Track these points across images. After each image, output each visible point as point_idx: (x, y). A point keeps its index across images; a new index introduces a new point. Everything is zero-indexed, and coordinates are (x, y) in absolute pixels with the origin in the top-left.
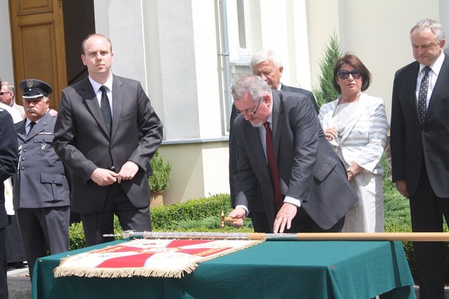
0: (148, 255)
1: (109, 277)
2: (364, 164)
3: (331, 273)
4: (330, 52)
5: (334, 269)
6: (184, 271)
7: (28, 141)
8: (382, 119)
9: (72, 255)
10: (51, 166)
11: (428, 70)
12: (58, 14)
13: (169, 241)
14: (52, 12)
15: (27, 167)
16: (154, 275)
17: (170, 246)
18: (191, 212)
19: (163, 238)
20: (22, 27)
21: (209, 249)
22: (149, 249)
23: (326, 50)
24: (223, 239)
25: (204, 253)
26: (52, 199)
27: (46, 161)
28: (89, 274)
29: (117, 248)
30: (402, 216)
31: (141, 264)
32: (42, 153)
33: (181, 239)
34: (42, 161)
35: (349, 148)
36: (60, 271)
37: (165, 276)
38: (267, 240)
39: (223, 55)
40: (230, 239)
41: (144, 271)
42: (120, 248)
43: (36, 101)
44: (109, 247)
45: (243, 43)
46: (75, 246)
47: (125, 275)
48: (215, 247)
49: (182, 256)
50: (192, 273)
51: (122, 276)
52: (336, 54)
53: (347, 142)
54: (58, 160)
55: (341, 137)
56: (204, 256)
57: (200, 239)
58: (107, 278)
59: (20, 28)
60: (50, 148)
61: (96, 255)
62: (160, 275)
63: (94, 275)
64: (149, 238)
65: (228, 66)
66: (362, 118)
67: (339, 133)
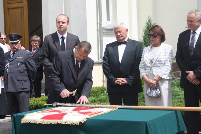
0: (64, 114)
1: (46, 124)
2: (162, 75)
3: (148, 125)
4: (148, 24)
5: (149, 123)
6: (81, 122)
7: (12, 61)
8: (171, 55)
9: (29, 113)
10: (22, 73)
11: (194, 33)
12: (25, 4)
13: (73, 108)
14: (23, 2)
15: (11, 73)
16: (67, 123)
17: (74, 110)
19: (71, 106)
21: (92, 112)
22: (65, 111)
23: (146, 23)
24: (98, 108)
25: (90, 114)
26: (22, 88)
27: (20, 70)
28: (37, 122)
29: (50, 111)
31: (61, 118)
32: (18, 67)
33: (79, 107)
34: (18, 70)
37: (72, 124)
38: (119, 109)
39: (99, 24)
40: (102, 108)
41: (63, 121)
43: (16, 43)
44: (46, 110)
45: (108, 19)
47: (54, 123)
48: (95, 111)
49: (80, 115)
50: (84, 123)
51: (52, 123)
52: (150, 25)
53: (155, 65)
54: (25, 70)
55: (152, 62)
56: (90, 115)
57: (88, 107)
58: (45, 124)
59: (8, 9)
60: (21, 64)
62: (70, 124)
63: (39, 122)
64: (65, 106)
65: (102, 29)
66: (161, 54)
67: (151, 60)
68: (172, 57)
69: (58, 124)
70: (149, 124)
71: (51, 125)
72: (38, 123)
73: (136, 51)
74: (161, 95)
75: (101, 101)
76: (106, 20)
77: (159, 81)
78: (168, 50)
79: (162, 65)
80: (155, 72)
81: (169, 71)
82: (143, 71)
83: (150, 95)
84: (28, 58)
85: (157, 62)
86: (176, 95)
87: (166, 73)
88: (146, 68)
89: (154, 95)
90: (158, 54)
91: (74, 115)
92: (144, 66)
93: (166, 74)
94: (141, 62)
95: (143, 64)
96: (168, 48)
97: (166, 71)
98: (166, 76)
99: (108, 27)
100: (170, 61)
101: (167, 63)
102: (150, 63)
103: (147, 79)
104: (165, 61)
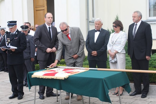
0: (56, 73)
2: (118, 50)
3: (103, 80)
4: (116, 19)
5: (105, 79)
6: (65, 78)
8: (125, 38)
11: (136, 25)
12: (46, 7)
13: (63, 69)
14: (44, 7)
16: (57, 78)
17: (64, 70)
19: (63, 68)
20: (36, 10)
21: (73, 72)
22: (57, 71)
23: (115, 19)
24: (78, 69)
25: (71, 73)
31: (54, 75)
33: (67, 68)
35: (116, 46)
36: (33, 76)
38: (90, 70)
39: (88, 19)
40: (80, 69)
41: (55, 77)
42: (50, 70)
44: (47, 70)
45: (93, 16)
46: (38, 69)
47: (49, 78)
48: (75, 71)
49: (65, 74)
50: (67, 78)
56: (71, 74)
58: (45, 78)
61: (43, 72)
63: (41, 77)
64: (59, 68)
65: (89, 22)
66: (119, 38)
67: (113, 42)
68: (125, 40)
69: (52, 79)
73: (105, 36)
75: (85, 64)
76: (92, 17)
77: (116, 53)
78: (123, 35)
80: (115, 48)
81: (123, 48)
82: (109, 47)
83: (111, 61)
84: (31, 40)
85: (116, 43)
86: (130, 61)
88: (111, 46)
89: (113, 62)
90: (116, 38)
91: (62, 74)
92: (110, 44)
94: (109, 42)
95: (109, 44)
96: (124, 34)
97: (121, 48)
98: (121, 51)
99: (92, 21)
100: (124, 42)
101: (122, 43)
102: (112, 43)
103: (110, 52)
104: (121, 42)
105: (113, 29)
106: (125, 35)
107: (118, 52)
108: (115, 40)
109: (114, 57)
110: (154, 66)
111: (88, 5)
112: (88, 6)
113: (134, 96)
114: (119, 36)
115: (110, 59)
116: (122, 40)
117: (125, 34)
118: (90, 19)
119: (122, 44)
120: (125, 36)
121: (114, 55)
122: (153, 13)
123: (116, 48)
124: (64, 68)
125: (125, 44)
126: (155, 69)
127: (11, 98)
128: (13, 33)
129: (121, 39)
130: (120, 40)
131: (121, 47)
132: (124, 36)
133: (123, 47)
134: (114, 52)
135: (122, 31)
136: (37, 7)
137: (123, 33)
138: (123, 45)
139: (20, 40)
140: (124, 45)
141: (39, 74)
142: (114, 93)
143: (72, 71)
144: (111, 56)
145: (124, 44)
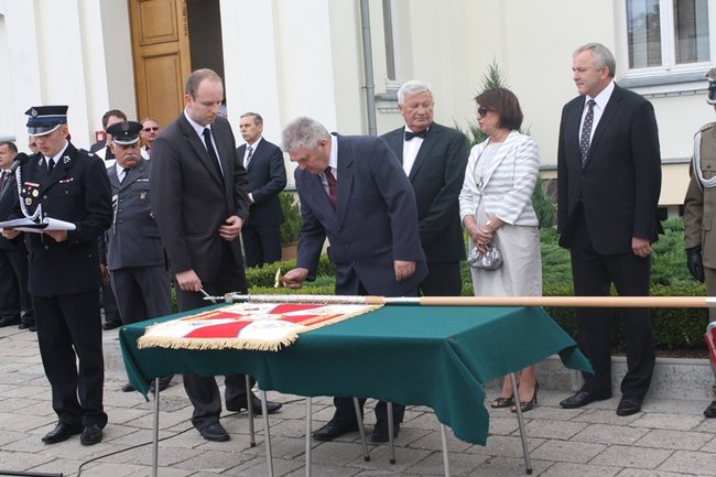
0: (245, 324)
1: (198, 348)
3: (449, 347)
4: (490, 83)
5: (455, 341)
6: (282, 343)
7: (123, 190)
8: (530, 161)
9: (158, 323)
11: (592, 104)
12: (184, 44)
13: (274, 306)
14: (178, 41)
15: (125, 219)
16: (247, 347)
17: (274, 311)
18: (327, 266)
19: (271, 302)
20: (145, 58)
21: (315, 316)
22: (249, 315)
23: (485, 81)
24: (337, 304)
25: (309, 321)
28: (175, 345)
29: (214, 315)
30: (561, 271)
31: (235, 334)
32: (141, 204)
33: (290, 302)
35: (493, 197)
36: (144, 341)
37: (260, 349)
38: (387, 304)
39: (367, 87)
41: (237, 342)
42: (218, 314)
44: (204, 313)
45: (391, 75)
47: (216, 347)
48: (325, 314)
49: (284, 325)
50: (291, 345)
51: (212, 348)
52: (497, 84)
55: (483, 184)
56: (307, 325)
57: (311, 303)
58: (195, 350)
59: (142, 60)
61: (187, 322)
62: (254, 348)
63: (180, 346)
64: (255, 301)
65: (373, 101)
66: (505, 161)
67: (481, 179)
68: (531, 169)
69: (226, 349)
70: (452, 345)
71: (209, 351)
72: (177, 347)
73: (446, 156)
74: (503, 262)
76: (386, 77)
77: (497, 229)
78: (524, 150)
79: (507, 189)
80: (490, 207)
81: (523, 204)
82: (467, 205)
83: (475, 264)
87: (515, 209)
88: (475, 198)
90: (494, 163)
91: (268, 326)
93: (513, 212)
94: (465, 182)
95: (468, 189)
96: (524, 144)
97: (514, 205)
98: (515, 217)
99: (389, 96)
100: (525, 178)
101: (519, 184)
102: (478, 185)
103: (470, 225)
104: (513, 178)
105: (476, 125)
106: (531, 148)
107: (503, 224)
108: (488, 173)
109: (490, 242)
110: (659, 276)
111: (366, 26)
112: (366, 30)
113: (580, 410)
114: (503, 155)
115: (473, 254)
116: (519, 171)
117: (531, 142)
118: (380, 88)
119: (520, 187)
120: (531, 152)
121: (489, 236)
122: (646, 53)
123: (496, 207)
124: (278, 302)
125: (533, 185)
126: (664, 290)
127: (51, 440)
128: (52, 161)
129: (512, 167)
130: (509, 171)
131: (514, 201)
132: (524, 154)
133: (523, 201)
134: (488, 223)
135: (517, 133)
136: (147, 41)
137: (524, 138)
138: (525, 193)
139: (83, 189)
140: (530, 191)
141: (168, 332)
142: (498, 400)
143: (310, 314)
144: (475, 242)
145: (528, 186)
